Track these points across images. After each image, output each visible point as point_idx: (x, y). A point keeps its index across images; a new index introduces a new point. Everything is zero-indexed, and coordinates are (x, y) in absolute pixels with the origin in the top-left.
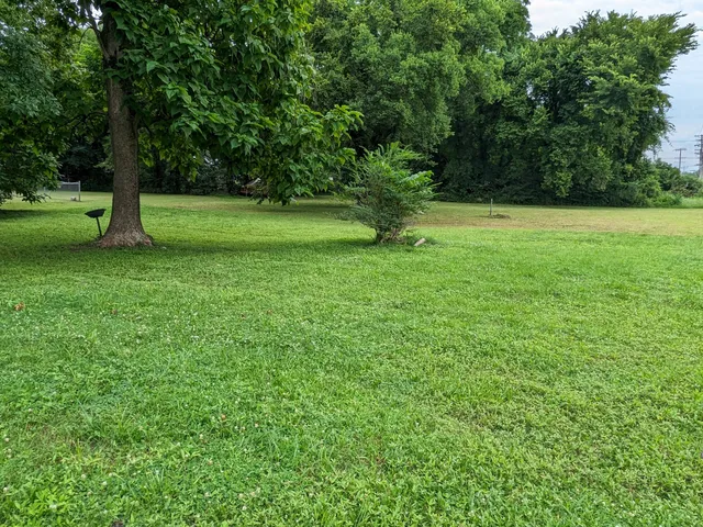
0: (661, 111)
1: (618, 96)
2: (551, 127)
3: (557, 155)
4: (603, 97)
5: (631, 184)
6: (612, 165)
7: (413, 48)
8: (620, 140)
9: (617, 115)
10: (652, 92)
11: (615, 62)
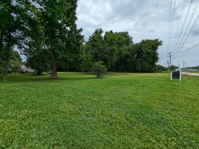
0: (157, 56)
1: (148, 53)
2: (137, 59)
3: (138, 64)
4: (145, 54)
5: (152, 69)
6: (149, 65)
7: (109, 46)
8: (149, 61)
9: (148, 57)
10: (155, 52)
11: (147, 48)
